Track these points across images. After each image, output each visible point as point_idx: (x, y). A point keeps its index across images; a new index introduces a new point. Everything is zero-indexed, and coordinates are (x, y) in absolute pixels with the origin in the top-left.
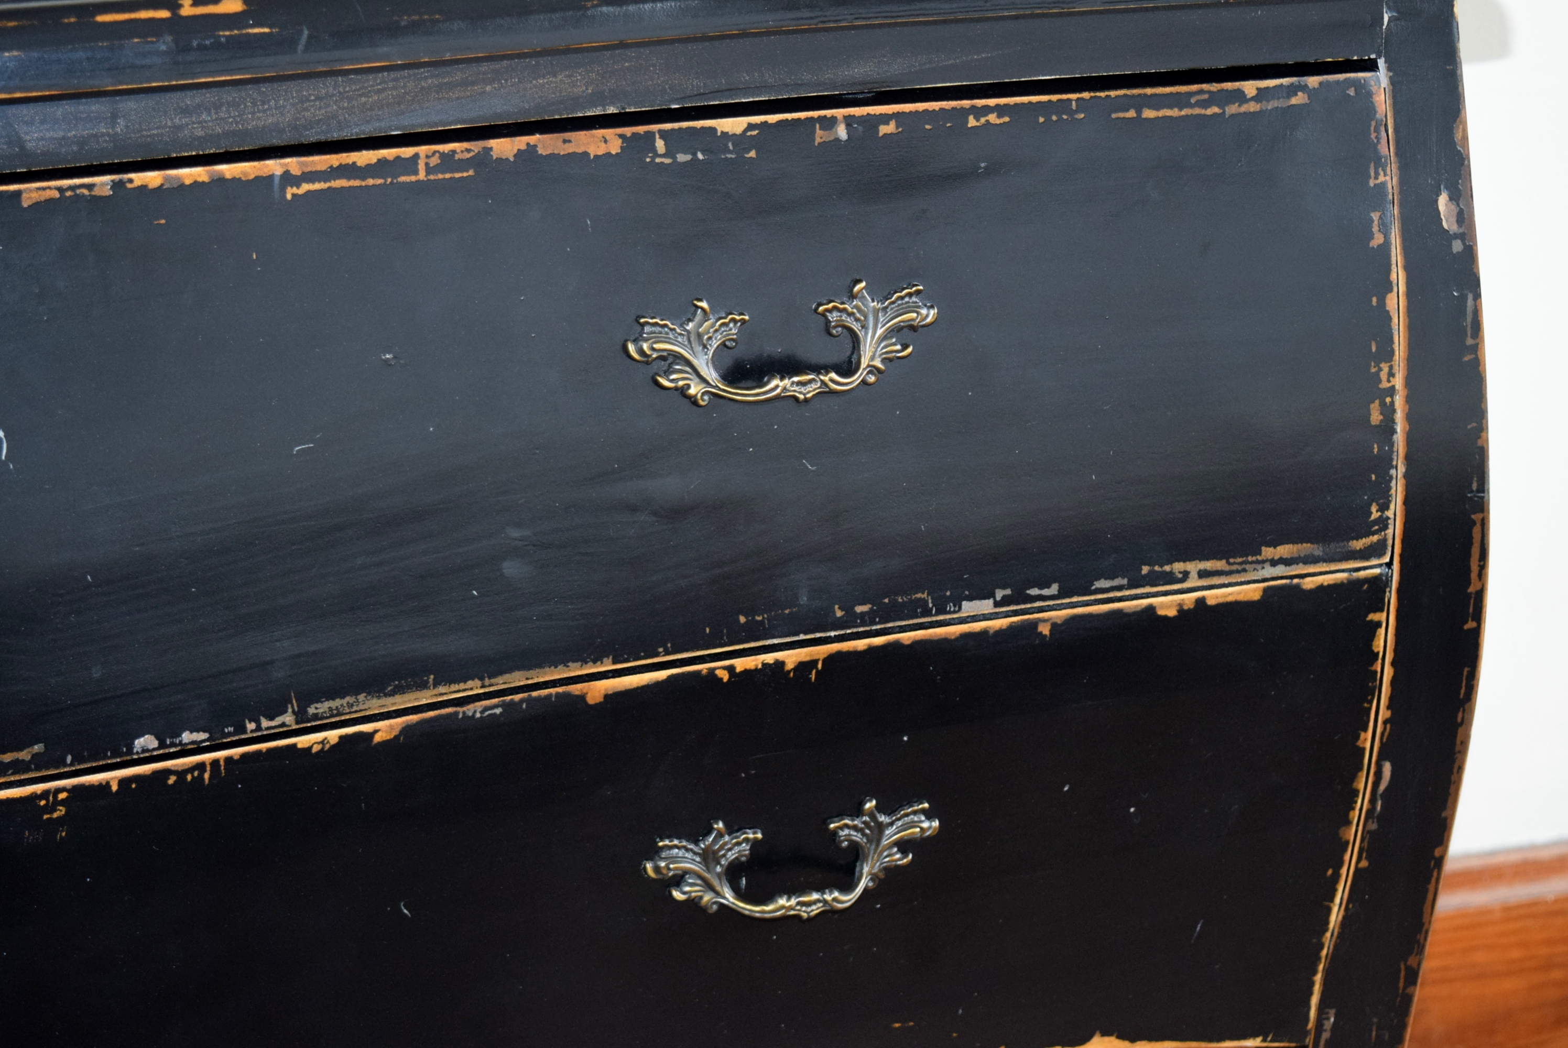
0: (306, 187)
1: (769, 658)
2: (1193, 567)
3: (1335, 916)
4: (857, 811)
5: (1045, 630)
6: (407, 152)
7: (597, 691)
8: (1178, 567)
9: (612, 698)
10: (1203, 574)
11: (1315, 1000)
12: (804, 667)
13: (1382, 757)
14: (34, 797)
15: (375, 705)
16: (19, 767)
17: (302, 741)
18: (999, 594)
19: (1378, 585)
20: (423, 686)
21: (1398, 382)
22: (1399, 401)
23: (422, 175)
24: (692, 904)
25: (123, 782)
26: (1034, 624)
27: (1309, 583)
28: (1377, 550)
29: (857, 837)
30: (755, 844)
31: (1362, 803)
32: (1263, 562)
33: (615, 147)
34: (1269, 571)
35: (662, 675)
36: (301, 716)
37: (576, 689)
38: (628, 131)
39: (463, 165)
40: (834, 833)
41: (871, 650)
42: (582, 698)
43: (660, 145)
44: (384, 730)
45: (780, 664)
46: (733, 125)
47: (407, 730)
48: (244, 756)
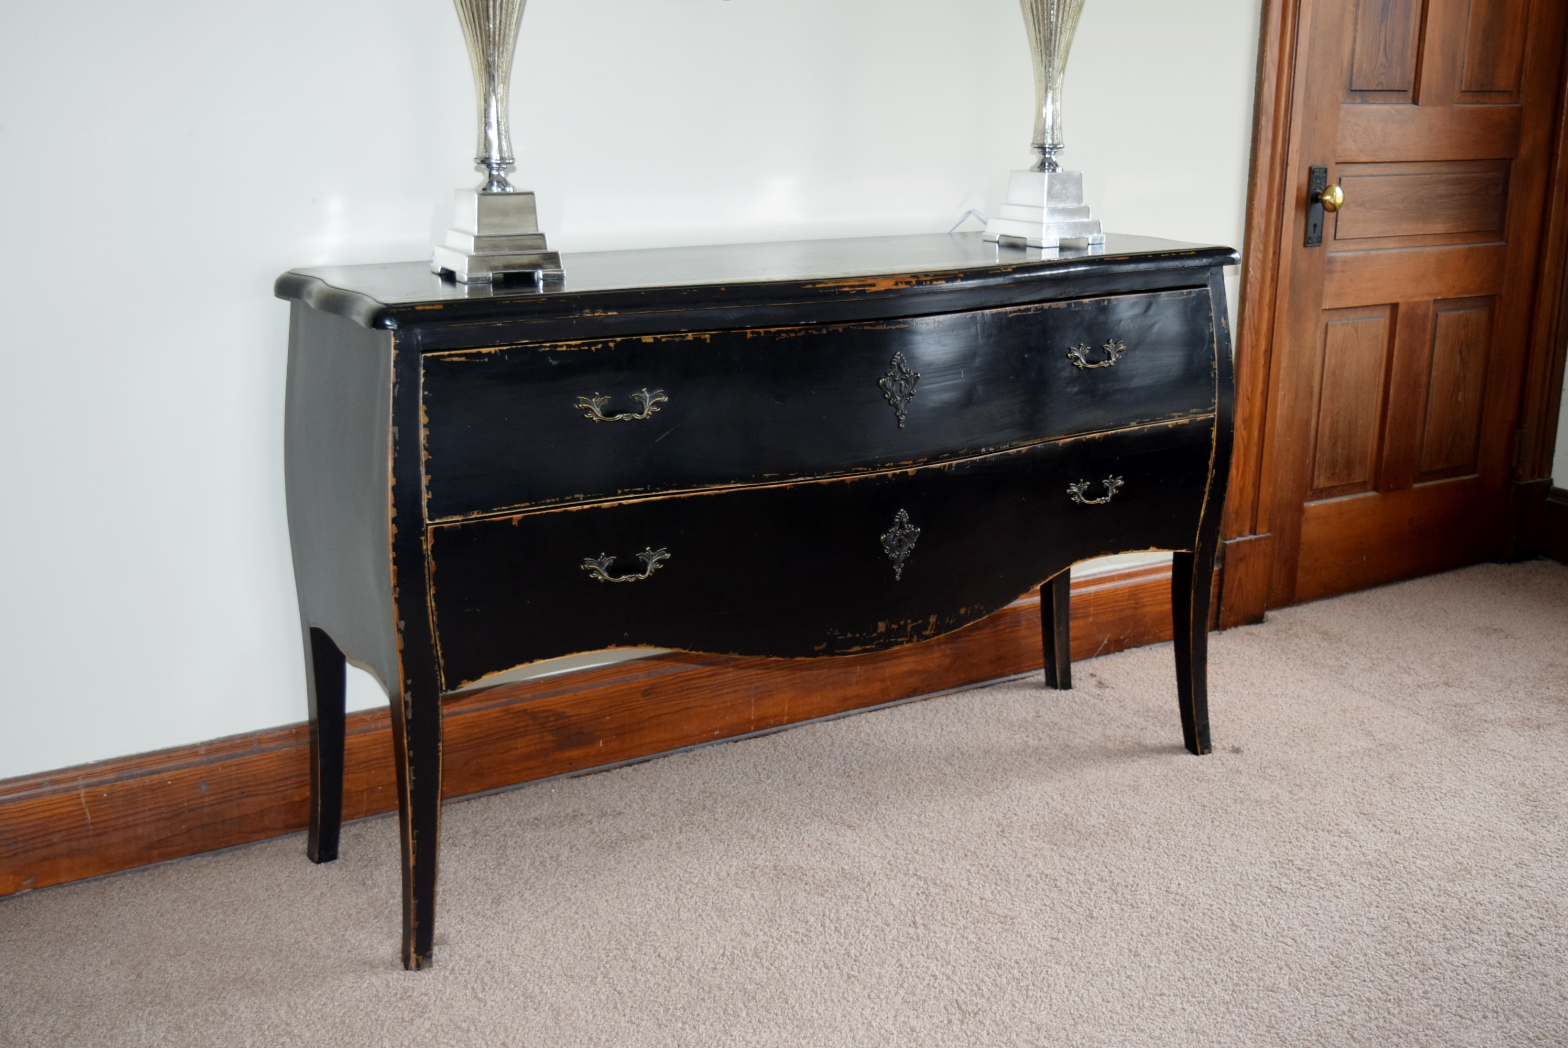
0: (1013, 314)
1: (1093, 435)
2: (1176, 414)
3: (1202, 513)
4: (1108, 479)
5: (1146, 430)
6: (1029, 306)
7: (1061, 442)
8: (1173, 414)
9: (1064, 444)
10: (1179, 416)
11: (1197, 539)
12: (1099, 438)
13: (1213, 468)
14: (964, 463)
15: (1022, 443)
16: (962, 455)
17: (1010, 451)
18: (1138, 421)
19: (1213, 419)
20: (1030, 439)
21: (1216, 367)
22: (1217, 371)
23: (1032, 312)
24: (1074, 502)
25: (980, 460)
26: (1144, 428)
27: (1199, 419)
28: (1213, 411)
29: (1107, 485)
30: (1088, 485)
31: (1209, 481)
32: (1190, 414)
33: (1065, 306)
34: (1192, 416)
35: (1073, 439)
36: (1010, 446)
37: (1057, 442)
38: (1068, 302)
39: (1039, 310)
40: (1103, 484)
41: (1112, 434)
42: (1058, 444)
43: (1073, 305)
44: (1024, 449)
45: (1094, 437)
46: (1086, 301)
47: (1028, 450)
48: (1001, 455)
